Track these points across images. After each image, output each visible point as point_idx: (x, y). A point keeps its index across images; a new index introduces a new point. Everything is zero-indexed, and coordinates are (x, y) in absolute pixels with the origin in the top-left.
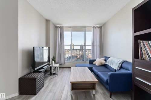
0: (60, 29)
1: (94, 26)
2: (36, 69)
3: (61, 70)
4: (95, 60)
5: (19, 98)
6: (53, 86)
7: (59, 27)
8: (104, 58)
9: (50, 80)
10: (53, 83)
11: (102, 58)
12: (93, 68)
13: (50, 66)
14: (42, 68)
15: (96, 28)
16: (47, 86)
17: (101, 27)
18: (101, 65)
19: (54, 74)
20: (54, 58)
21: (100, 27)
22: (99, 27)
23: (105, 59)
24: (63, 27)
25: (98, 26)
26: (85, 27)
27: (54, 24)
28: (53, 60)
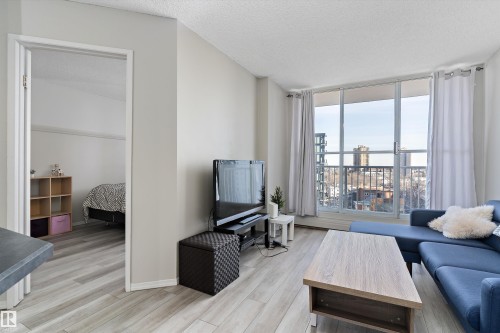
0: (300, 100)
1: (442, 68)
2: (220, 223)
3: (303, 234)
4: (442, 213)
5: (175, 293)
6: (265, 281)
7: (298, 95)
8: (490, 208)
9: (261, 261)
10: (265, 272)
11: (477, 209)
12: (423, 245)
13: (265, 218)
14: (237, 222)
15: (449, 75)
16: (248, 279)
17: (479, 69)
18: (467, 239)
19: (277, 245)
20: (277, 193)
21: (474, 70)
22: (465, 72)
23: (494, 213)
24: (309, 94)
25: (462, 66)
26: (398, 80)
27: (280, 87)
28: (274, 201)
